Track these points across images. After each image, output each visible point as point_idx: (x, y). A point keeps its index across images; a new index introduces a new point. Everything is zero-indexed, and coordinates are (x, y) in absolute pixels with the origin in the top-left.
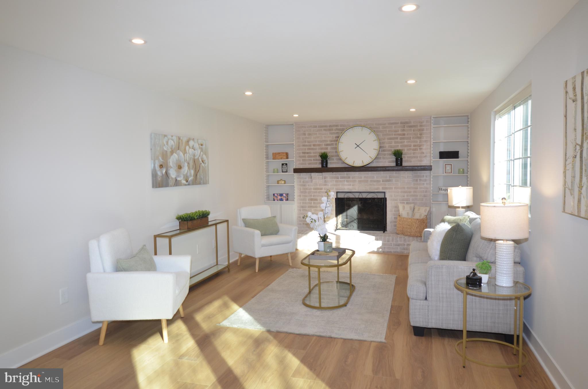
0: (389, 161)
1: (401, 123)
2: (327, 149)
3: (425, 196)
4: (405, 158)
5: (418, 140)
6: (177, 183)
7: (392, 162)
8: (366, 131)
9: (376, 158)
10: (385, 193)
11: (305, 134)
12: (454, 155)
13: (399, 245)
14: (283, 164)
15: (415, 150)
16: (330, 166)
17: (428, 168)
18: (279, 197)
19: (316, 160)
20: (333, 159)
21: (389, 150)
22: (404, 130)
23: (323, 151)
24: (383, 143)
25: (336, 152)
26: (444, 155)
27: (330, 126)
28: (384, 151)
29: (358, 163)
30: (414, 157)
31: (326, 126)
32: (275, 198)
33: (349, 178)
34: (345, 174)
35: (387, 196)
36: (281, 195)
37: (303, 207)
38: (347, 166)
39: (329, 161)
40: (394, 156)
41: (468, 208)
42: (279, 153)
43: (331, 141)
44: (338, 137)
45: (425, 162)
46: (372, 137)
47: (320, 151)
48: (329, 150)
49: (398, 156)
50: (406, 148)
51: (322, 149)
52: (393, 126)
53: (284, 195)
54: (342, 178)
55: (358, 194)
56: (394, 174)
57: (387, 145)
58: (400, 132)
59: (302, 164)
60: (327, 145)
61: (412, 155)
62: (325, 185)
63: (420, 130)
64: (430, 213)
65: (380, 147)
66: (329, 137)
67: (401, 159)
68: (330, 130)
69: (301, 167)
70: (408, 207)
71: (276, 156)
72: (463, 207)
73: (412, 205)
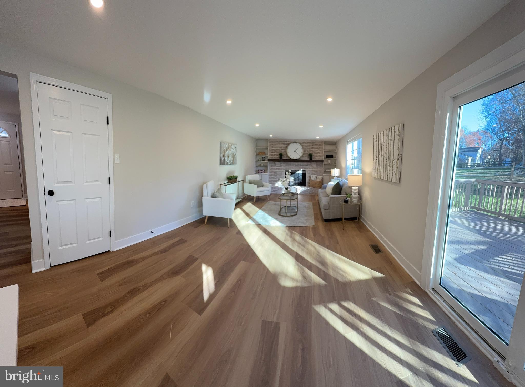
0: (306, 158)
1: (312, 142)
2: (282, 151)
3: (320, 172)
4: (313, 157)
5: (318, 150)
6: (227, 164)
7: (308, 158)
8: (298, 145)
9: (302, 156)
10: (305, 170)
11: (273, 144)
12: (331, 156)
13: (311, 191)
14: (263, 157)
15: (317, 154)
16: (283, 159)
17: (322, 161)
18: (261, 171)
19: (278, 156)
20: (284, 156)
21: (308, 153)
22: (313, 146)
23: (280, 152)
24: (305, 150)
25: (286, 153)
26: (328, 156)
27: (284, 141)
28: (305, 153)
29: (295, 158)
30: (317, 157)
31: (282, 141)
32: (259, 172)
33: (291, 164)
34: (289, 163)
35: (306, 172)
36: (262, 170)
37: (271, 176)
38: (290, 159)
39: (283, 157)
40: (309, 156)
41: (338, 177)
42: (262, 152)
43: (284, 148)
44: (287, 146)
45: (321, 159)
46: (301, 147)
47: (279, 152)
48: (283, 152)
49: (311, 156)
50: (313, 153)
51: (280, 151)
52: (309, 143)
53: (263, 170)
54: (288, 164)
55: (294, 171)
56: (309, 163)
57: (306, 151)
58: (311, 146)
59: (271, 157)
60: (282, 150)
61: (316, 156)
62: (281, 167)
63: (319, 146)
64: (323, 179)
65: (304, 152)
66: (283, 146)
67: (312, 157)
68: (283, 143)
69: (271, 159)
70: (314, 176)
71: (260, 153)
72: (336, 176)
73: (316, 176)
